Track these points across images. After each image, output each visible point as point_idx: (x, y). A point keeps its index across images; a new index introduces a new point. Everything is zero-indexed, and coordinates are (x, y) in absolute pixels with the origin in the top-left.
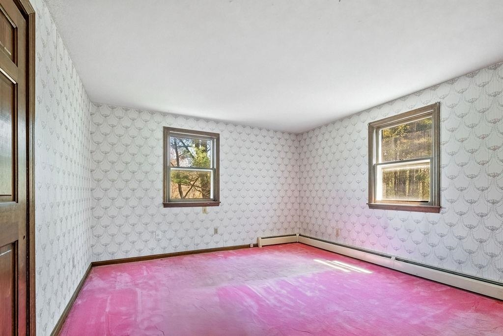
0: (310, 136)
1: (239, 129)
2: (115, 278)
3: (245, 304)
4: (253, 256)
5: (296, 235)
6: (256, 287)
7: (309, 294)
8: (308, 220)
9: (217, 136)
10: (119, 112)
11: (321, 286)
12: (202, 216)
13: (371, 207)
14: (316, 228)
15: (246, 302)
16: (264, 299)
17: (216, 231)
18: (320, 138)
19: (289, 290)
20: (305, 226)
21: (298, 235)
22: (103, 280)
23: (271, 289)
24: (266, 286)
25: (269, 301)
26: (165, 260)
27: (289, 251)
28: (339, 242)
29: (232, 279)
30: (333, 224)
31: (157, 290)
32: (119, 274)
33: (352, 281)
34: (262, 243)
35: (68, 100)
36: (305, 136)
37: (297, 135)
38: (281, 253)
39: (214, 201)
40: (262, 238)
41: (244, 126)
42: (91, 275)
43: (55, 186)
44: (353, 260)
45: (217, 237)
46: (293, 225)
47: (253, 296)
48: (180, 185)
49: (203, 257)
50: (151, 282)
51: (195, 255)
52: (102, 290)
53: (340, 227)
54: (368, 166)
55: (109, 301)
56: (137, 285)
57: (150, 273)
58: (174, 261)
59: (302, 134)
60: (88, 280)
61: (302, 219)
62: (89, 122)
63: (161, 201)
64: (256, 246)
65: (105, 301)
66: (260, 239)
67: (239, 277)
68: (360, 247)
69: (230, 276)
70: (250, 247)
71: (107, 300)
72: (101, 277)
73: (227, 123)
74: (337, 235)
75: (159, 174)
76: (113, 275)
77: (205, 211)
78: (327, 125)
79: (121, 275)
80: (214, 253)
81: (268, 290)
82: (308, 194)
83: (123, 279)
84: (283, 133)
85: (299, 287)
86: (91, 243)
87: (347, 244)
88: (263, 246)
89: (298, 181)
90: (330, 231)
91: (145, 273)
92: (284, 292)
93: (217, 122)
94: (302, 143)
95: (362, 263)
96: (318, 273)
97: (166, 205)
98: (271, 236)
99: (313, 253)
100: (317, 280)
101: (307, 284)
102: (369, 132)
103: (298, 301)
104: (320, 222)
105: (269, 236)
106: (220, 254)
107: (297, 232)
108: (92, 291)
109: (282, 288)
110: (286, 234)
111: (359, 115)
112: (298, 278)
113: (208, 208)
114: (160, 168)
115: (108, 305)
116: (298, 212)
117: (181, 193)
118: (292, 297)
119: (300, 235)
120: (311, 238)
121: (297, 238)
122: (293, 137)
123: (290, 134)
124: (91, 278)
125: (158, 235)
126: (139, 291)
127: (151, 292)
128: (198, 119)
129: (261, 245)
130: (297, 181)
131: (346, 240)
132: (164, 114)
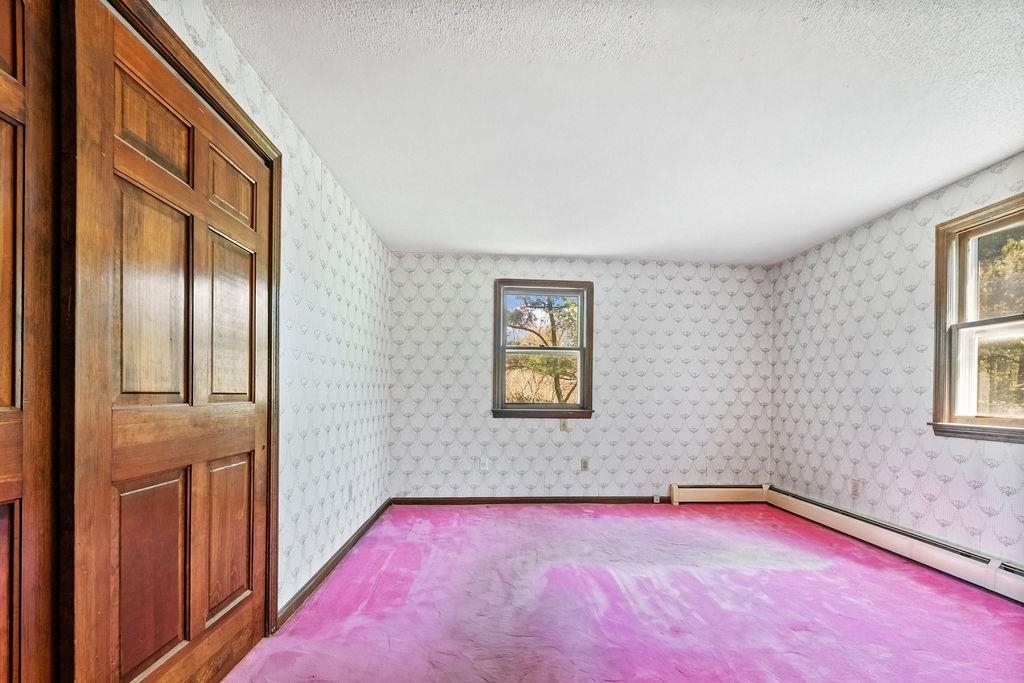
0: (796, 270)
1: (634, 269)
2: (412, 525)
3: (589, 599)
4: (651, 518)
5: (761, 487)
6: (624, 576)
7: (726, 606)
8: (789, 456)
9: (589, 287)
10: (428, 263)
11: (765, 598)
12: (560, 436)
13: (939, 431)
14: (808, 475)
15: (591, 596)
16: (627, 597)
17: (585, 465)
18: (819, 271)
19: (687, 590)
20: (783, 469)
21: (766, 487)
22: (395, 525)
23: (651, 584)
24: (644, 576)
25: (635, 601)
26: (494, 507)
27: (734, 519)
28: (859, 512)
29: (589, 554)
30: (846, 468)
31: (459, 552)
32: (418, 520)
33: (852, 600)
34: (679, 496)
35: (355, 250)
36: (786, 270)
37: (768, 268)
38: (713, 521)
39: (582, 408)
40: (679, 487)
41: (644, 263)
42: (383, 517)
43: (304, 381)
44: (888, 555)
45: (586, 478)
46: (754, 464)
47: (609, 587)
48: (557, 380)
49: (556, 511)
50: (457, 539)
51: (544, 506)
52: (388, 539)
53: (861, 477)
54: (933, 331)
55: (390, 557)
56: (435, 540)
57: (462, 525)
58: (505, 512)
59: (780, 265)
60: (377, 522)
61: (777, 453)
62: (387, 283)
63: (489, 406)
64: (667, 501)
65: (384, 555)
66: (675, 487)
67: (601, 553)
68: (911, 528)
69: (587, 549)
70: (653, 502)
71: (388, 555)
72: (395, 522)
73: (608, 261)
74: (855, 494)
75: (486, 360)
76: (410, 521)
77: (564, 427)
78: (835, 240)
79: (420, 522)
80: (578, 505)
81: (643, 585)
82: (790, 398)
83: (420, 528)
84: (733, 267)
85: (712, 589)
86: (389, 469)
87: (877, 517)
88: (680, 503)
89: (770, 371)
90: (837, 483)
91: (455, 524)
92: (675, 592)
93: (589, 260)
94: (780, 286)
95: (910, 566)
96: (773, 570)
97: (496, 414)
98: (702, 484)
99: (788, 529)
100: (763, 583)
101: (735, 587)
102: (937, 248)
103: (695, 615)
104: (815, 461)
105: (696, 484)
106: (589, 509)
107: (764, 480)
108: (375, 539)
109: (674, 585)
110: (736, 483)
111: (912, 209)
112: (722, 572)
113: (570, 422)
114: (488, 351)
115: (387, 562)
116: (769, 439)
117: (558, 393)
118: (685, 604)
119: (771, 488)
120: (794, 496)
121: (764, 494)
122: (759, 274)
123: (750, 268)
124: (382, 520)
125: (484, 465)
126: (434, 548)
127: (450, 554)
128: (552, 259)
129: (676, 500)
130: (766, 370)
131: (876, 507)
132: (496, 257)
